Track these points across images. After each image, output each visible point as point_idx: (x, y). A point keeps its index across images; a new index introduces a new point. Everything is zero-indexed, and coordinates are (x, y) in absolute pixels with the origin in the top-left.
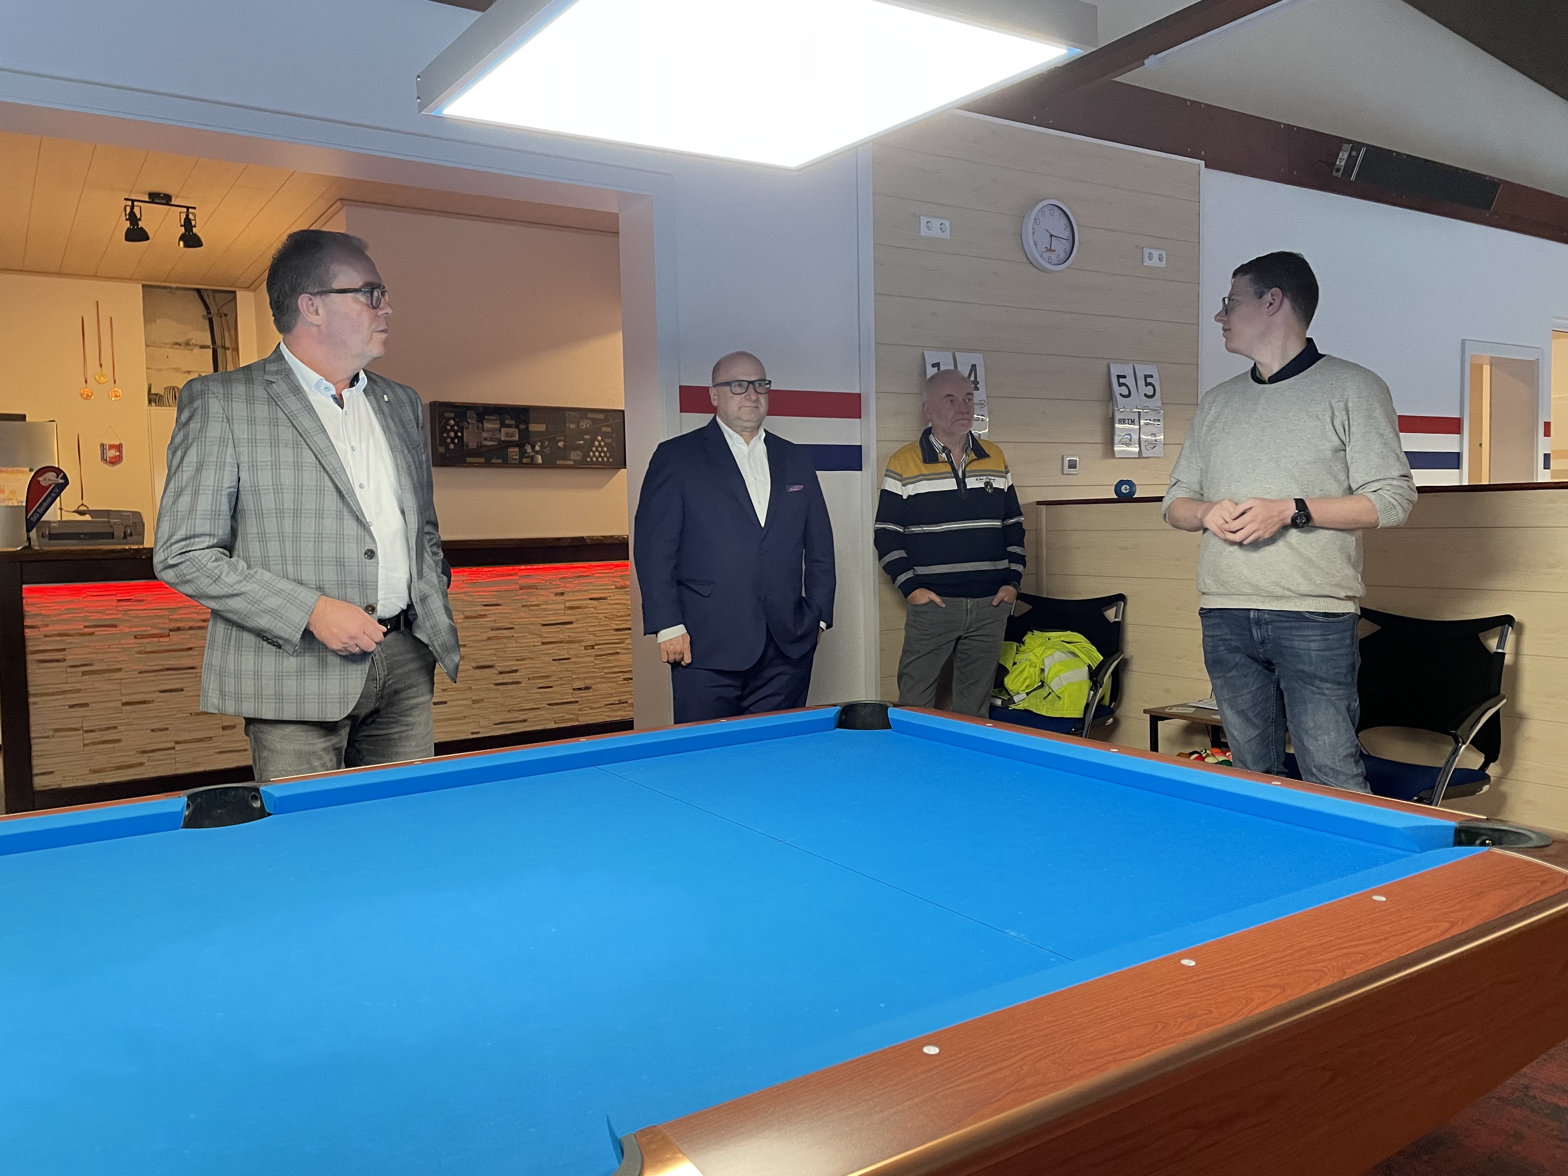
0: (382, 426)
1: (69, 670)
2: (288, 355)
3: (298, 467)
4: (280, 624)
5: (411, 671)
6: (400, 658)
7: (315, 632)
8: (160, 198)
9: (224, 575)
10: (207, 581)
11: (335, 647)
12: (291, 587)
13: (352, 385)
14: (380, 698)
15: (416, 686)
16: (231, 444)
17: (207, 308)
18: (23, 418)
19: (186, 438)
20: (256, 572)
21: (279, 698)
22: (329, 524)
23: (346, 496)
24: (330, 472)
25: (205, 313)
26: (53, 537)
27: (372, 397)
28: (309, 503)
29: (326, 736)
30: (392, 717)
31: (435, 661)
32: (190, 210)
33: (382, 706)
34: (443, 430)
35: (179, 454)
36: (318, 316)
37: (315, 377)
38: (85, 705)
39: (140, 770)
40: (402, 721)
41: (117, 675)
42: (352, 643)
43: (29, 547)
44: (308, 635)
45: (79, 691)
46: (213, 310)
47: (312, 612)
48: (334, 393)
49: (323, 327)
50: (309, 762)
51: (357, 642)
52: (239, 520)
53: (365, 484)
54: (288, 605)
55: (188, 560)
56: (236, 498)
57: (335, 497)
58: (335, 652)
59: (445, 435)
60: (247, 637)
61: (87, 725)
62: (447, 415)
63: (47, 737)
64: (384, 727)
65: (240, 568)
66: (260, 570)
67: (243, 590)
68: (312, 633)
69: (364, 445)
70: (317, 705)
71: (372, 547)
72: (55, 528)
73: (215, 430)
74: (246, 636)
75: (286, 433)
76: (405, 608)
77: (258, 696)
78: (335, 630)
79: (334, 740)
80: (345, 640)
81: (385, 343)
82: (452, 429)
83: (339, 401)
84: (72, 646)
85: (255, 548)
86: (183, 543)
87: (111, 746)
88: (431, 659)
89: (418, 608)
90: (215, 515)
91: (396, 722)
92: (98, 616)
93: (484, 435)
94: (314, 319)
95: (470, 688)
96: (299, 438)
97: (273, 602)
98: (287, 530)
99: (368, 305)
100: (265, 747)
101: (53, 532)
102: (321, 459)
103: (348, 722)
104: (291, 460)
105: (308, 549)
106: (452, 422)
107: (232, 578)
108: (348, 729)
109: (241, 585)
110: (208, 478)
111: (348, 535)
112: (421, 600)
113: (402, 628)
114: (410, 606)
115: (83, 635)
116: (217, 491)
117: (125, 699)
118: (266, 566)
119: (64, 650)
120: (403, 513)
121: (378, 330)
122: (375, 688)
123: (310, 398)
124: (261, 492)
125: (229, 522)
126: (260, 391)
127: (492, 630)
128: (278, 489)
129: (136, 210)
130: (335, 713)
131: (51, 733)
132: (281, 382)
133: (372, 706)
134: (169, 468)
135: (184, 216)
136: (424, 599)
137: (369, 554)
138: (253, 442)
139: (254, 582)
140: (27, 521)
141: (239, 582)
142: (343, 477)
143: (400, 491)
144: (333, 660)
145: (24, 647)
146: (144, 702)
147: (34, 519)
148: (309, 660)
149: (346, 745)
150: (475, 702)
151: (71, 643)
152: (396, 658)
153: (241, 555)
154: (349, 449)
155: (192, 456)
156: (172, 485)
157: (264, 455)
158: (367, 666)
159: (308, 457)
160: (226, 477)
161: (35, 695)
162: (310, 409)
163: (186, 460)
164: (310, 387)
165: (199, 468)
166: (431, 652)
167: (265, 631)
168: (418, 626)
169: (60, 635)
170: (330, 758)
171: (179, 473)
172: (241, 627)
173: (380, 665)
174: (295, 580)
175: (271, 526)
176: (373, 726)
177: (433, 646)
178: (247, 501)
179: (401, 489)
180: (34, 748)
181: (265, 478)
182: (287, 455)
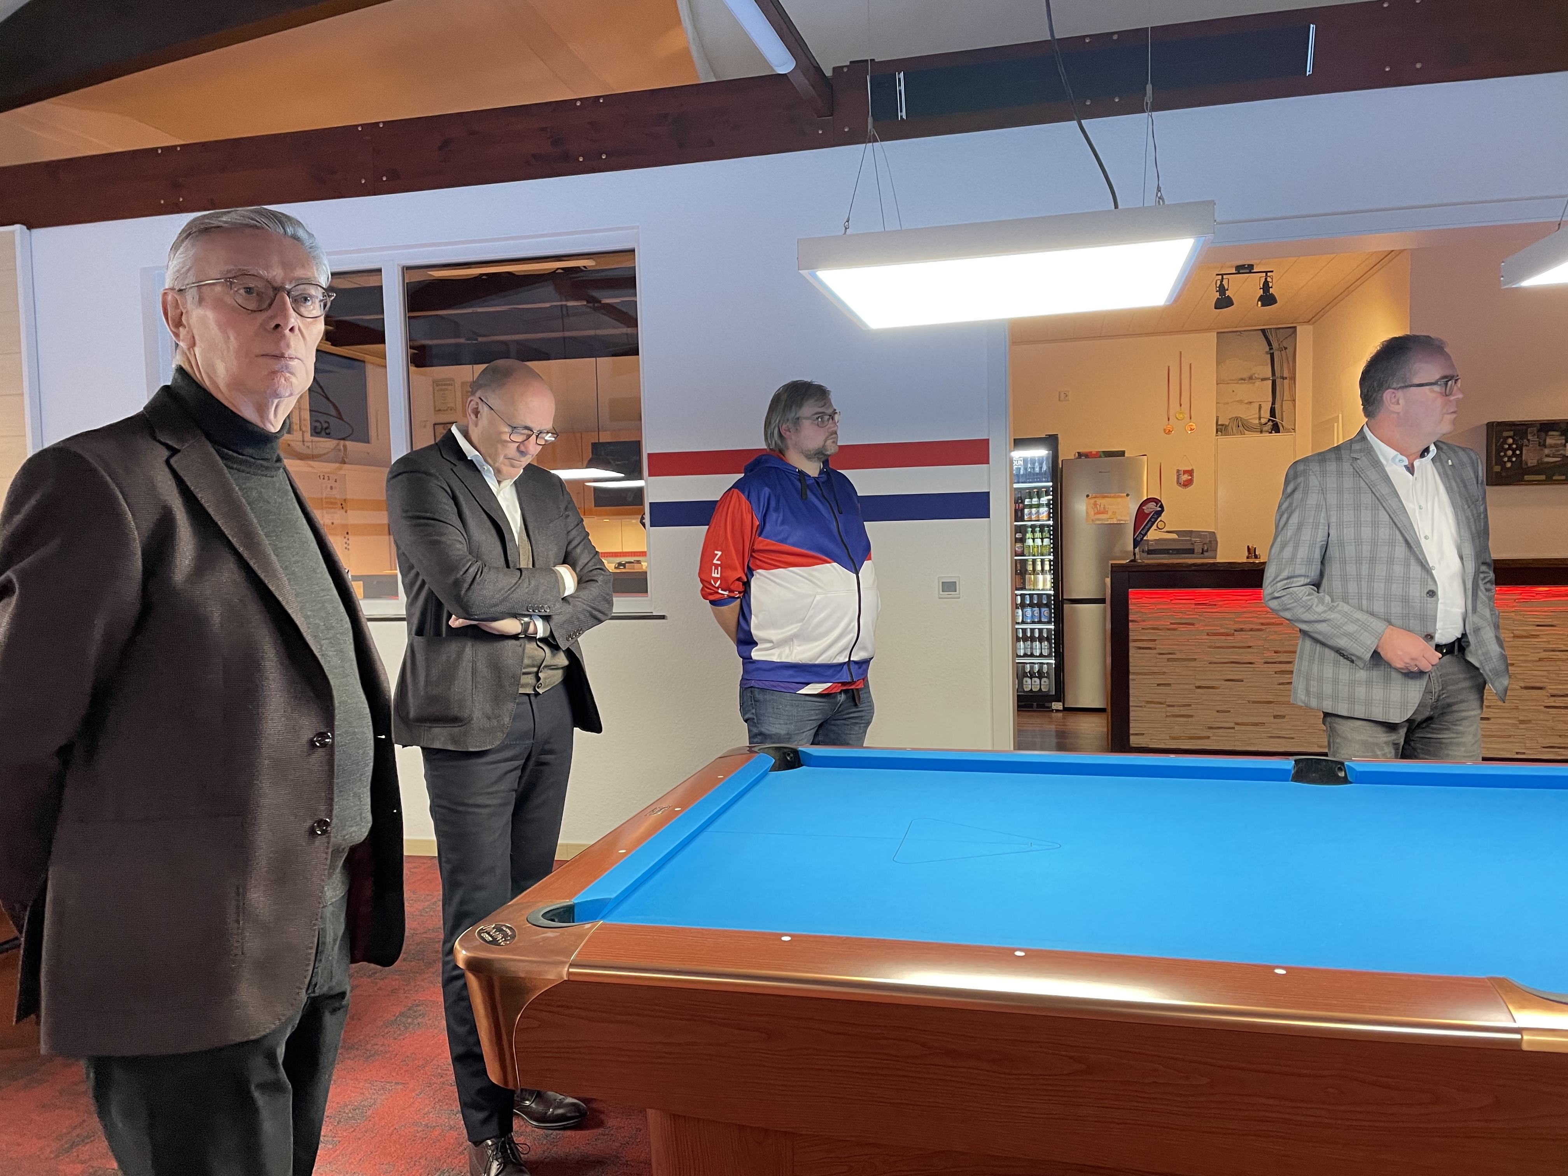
0: (1446, 488)
1: (1158, 656)
2: (1371, 437)
3: (1375, 525)
4: (1355, 645)
5: (1463, 689)
6: (1454, 677)
7: (1381, 653)
8: (1245, 269)
9: (1314, 606)
10: (1302, 610)
11: (1398, 666)
12: (1365, 617)
13: (1422, 455)
14: (1434, 708)
15: (1467, 701)
16: (1324, 510)
17: (1270, 344)
18: (1122, 454)
19: (1290, 505)
20: (1338, 605)
21: (1352, 700)
22: (1398, 569)
23: (1414, 547)
24: (1401, 529)
25: (1267, 349)
26: (1150, 552)
27: (1438, 464)
28: (1383, 552)
29: (1387, 732)
30: (1445, 725)
31: (1485, 683)
32: (1269, 274)
33: (1436, 715)
34: (1500, 449)
35: (1285, 516)
36: (1398, 406)
37: (1392, 452)
38: (1169, 685)
39: (1206, 742)
40: (1453, 729)
41: (1192, 664)
42: (1413, 663)
43: (1134, 561)
44: (1376, 655)
45: (1164, 673)
46: (1275, 345)
47: (1381, 638)
48: (1406, 463)
49: (1401, 414)
50: (1373, 751)
51: (1417, 663)
52: (1326, 565)
53: (1430, 536)
54: (1362, 631)
55: (1288, 594)
56: (1326, 548)
57: (1404, 548)
58: (1397, 670)
59: (1502, 454)
60: (1328, 653)
61: (1169, 701)
62: (1505, 434)
63: (1141, 707)
64: (1437, 732)
65: (1326, 601)
66: (1341, 604)
67: (1328, 617)
68: (1379, 653)
69: (1429, 505)
70: (1381, 709)
71: (1432, 588)
72: (1152, 545)
73: (1313, 499)
74: (1327, 651)
75: (1367, 498)
76: (1460, 636)
77: (1335, 697)
78: (1399, 653)
79: (1393, 737)
80: (1407, 661)
81: (1454, 422)
82: (1510, 448)
83: (1410, 469)
84: (1162, 638)
85: (1337, 585)
86: (1286, 581)
87: (1186, 719)
88: (1481, 680)
89: (1471, 638)
90: (1310, 561)
91: (1446, 729)
92: (1180, 615)
93: (1546, 451)
94: (1396, 408)
95: (1517, 708)
96: (1377, 502)
97: (1351, 628)
98: (1364, 573)
99: (1441, 393)
100: (1339, 735)
101: (1151, 548)
102: (1394, 518)
103: (1407, 724)
104: (1369, 519)
105: (1379, 587)
106: (1510, 441)
107: (1321, 608)
108: (1405, 730)
109: (1327, 614)
110: (1306, 535)
111: (1413, 578)
112: (1474, 631)
113: (1456, 652)
114: (1464, 635)
115: (1169, 629)
116: (1312, 545)
117: (1198, 684)
118: (1345, 600)
119: (1155, 640)
120: (1461, 558)
121: (1450, 412)
122: (1431, 700)
123: (1386, 469)
124: (1346, 544)
125: (1319, 567)
126: (1347, 467)
127: (1545, 651)
128: (1358, 542)
129: (1225, 283)
130: (1396, 717)
131: (1143, 704)
132: (1364, 458)
133: (1427, 714)
134: (1277, 527)
135: (1263, 280)
136: (1477, 630)
137: (1431, 593)
138: (1340, 507)
139: (1336, 612)
140: (1134, 540)
141: (1325, 612)
142: (1411, 532)
143: (1459, 541)
144: (1394, 674)
145: (1128, 636)
146: (1212, 688)
147: (1139, 539)
148: (1376, 674)
149: (1402, 743)
150: (1521, 722)
151: (1161, 636)
152: (1450, 677)
153: (1326, 591)
154: (1417, 508)
155: (1295, 519)
156: (1279, 540)
157: (1349, 516)
158: (1424, 682)
159: (1384, 517)
160: (1319, 534)
161: (1134, 673)
162: (1387, 479)
163: (1290, 521)
164: (1387, 461)
165: (1300, 527)
166: (1481, 674)
167: (1343, 650)
168: (1470, 652)
169: (1153, 629)
170: (1390, 751)
171: (1285, 531)
172: (1323, 644)
173: (1436, 682)
174: (1367, 612)
175: (1351, 569)
176: (1427, 729)
177: (1484, 670)
178: (1333, 551)
179: (1461, 540)
180: (1131, 714)
181: (1349, 533)
182: (1366, 516)
